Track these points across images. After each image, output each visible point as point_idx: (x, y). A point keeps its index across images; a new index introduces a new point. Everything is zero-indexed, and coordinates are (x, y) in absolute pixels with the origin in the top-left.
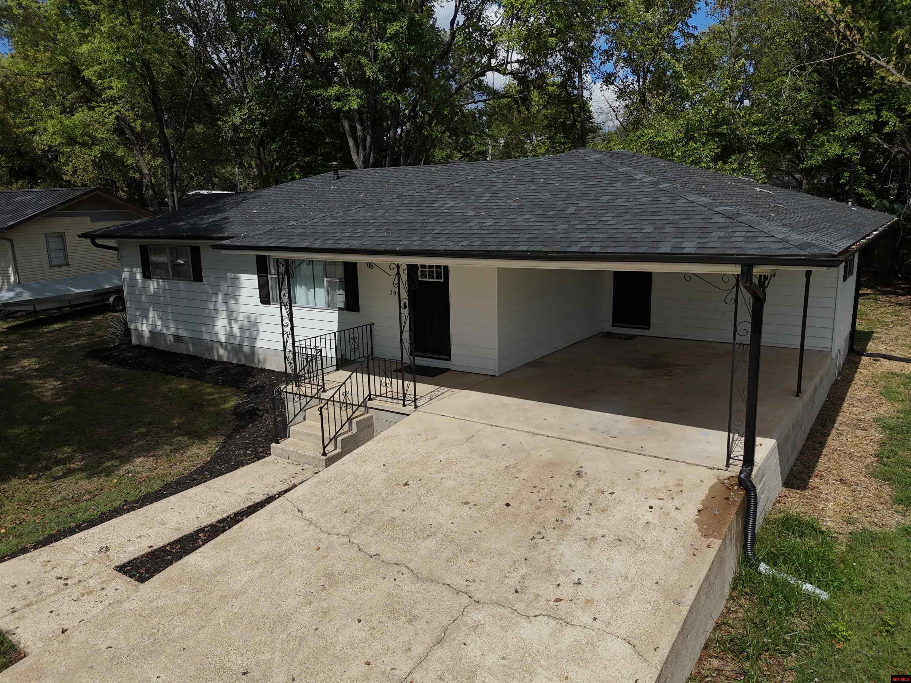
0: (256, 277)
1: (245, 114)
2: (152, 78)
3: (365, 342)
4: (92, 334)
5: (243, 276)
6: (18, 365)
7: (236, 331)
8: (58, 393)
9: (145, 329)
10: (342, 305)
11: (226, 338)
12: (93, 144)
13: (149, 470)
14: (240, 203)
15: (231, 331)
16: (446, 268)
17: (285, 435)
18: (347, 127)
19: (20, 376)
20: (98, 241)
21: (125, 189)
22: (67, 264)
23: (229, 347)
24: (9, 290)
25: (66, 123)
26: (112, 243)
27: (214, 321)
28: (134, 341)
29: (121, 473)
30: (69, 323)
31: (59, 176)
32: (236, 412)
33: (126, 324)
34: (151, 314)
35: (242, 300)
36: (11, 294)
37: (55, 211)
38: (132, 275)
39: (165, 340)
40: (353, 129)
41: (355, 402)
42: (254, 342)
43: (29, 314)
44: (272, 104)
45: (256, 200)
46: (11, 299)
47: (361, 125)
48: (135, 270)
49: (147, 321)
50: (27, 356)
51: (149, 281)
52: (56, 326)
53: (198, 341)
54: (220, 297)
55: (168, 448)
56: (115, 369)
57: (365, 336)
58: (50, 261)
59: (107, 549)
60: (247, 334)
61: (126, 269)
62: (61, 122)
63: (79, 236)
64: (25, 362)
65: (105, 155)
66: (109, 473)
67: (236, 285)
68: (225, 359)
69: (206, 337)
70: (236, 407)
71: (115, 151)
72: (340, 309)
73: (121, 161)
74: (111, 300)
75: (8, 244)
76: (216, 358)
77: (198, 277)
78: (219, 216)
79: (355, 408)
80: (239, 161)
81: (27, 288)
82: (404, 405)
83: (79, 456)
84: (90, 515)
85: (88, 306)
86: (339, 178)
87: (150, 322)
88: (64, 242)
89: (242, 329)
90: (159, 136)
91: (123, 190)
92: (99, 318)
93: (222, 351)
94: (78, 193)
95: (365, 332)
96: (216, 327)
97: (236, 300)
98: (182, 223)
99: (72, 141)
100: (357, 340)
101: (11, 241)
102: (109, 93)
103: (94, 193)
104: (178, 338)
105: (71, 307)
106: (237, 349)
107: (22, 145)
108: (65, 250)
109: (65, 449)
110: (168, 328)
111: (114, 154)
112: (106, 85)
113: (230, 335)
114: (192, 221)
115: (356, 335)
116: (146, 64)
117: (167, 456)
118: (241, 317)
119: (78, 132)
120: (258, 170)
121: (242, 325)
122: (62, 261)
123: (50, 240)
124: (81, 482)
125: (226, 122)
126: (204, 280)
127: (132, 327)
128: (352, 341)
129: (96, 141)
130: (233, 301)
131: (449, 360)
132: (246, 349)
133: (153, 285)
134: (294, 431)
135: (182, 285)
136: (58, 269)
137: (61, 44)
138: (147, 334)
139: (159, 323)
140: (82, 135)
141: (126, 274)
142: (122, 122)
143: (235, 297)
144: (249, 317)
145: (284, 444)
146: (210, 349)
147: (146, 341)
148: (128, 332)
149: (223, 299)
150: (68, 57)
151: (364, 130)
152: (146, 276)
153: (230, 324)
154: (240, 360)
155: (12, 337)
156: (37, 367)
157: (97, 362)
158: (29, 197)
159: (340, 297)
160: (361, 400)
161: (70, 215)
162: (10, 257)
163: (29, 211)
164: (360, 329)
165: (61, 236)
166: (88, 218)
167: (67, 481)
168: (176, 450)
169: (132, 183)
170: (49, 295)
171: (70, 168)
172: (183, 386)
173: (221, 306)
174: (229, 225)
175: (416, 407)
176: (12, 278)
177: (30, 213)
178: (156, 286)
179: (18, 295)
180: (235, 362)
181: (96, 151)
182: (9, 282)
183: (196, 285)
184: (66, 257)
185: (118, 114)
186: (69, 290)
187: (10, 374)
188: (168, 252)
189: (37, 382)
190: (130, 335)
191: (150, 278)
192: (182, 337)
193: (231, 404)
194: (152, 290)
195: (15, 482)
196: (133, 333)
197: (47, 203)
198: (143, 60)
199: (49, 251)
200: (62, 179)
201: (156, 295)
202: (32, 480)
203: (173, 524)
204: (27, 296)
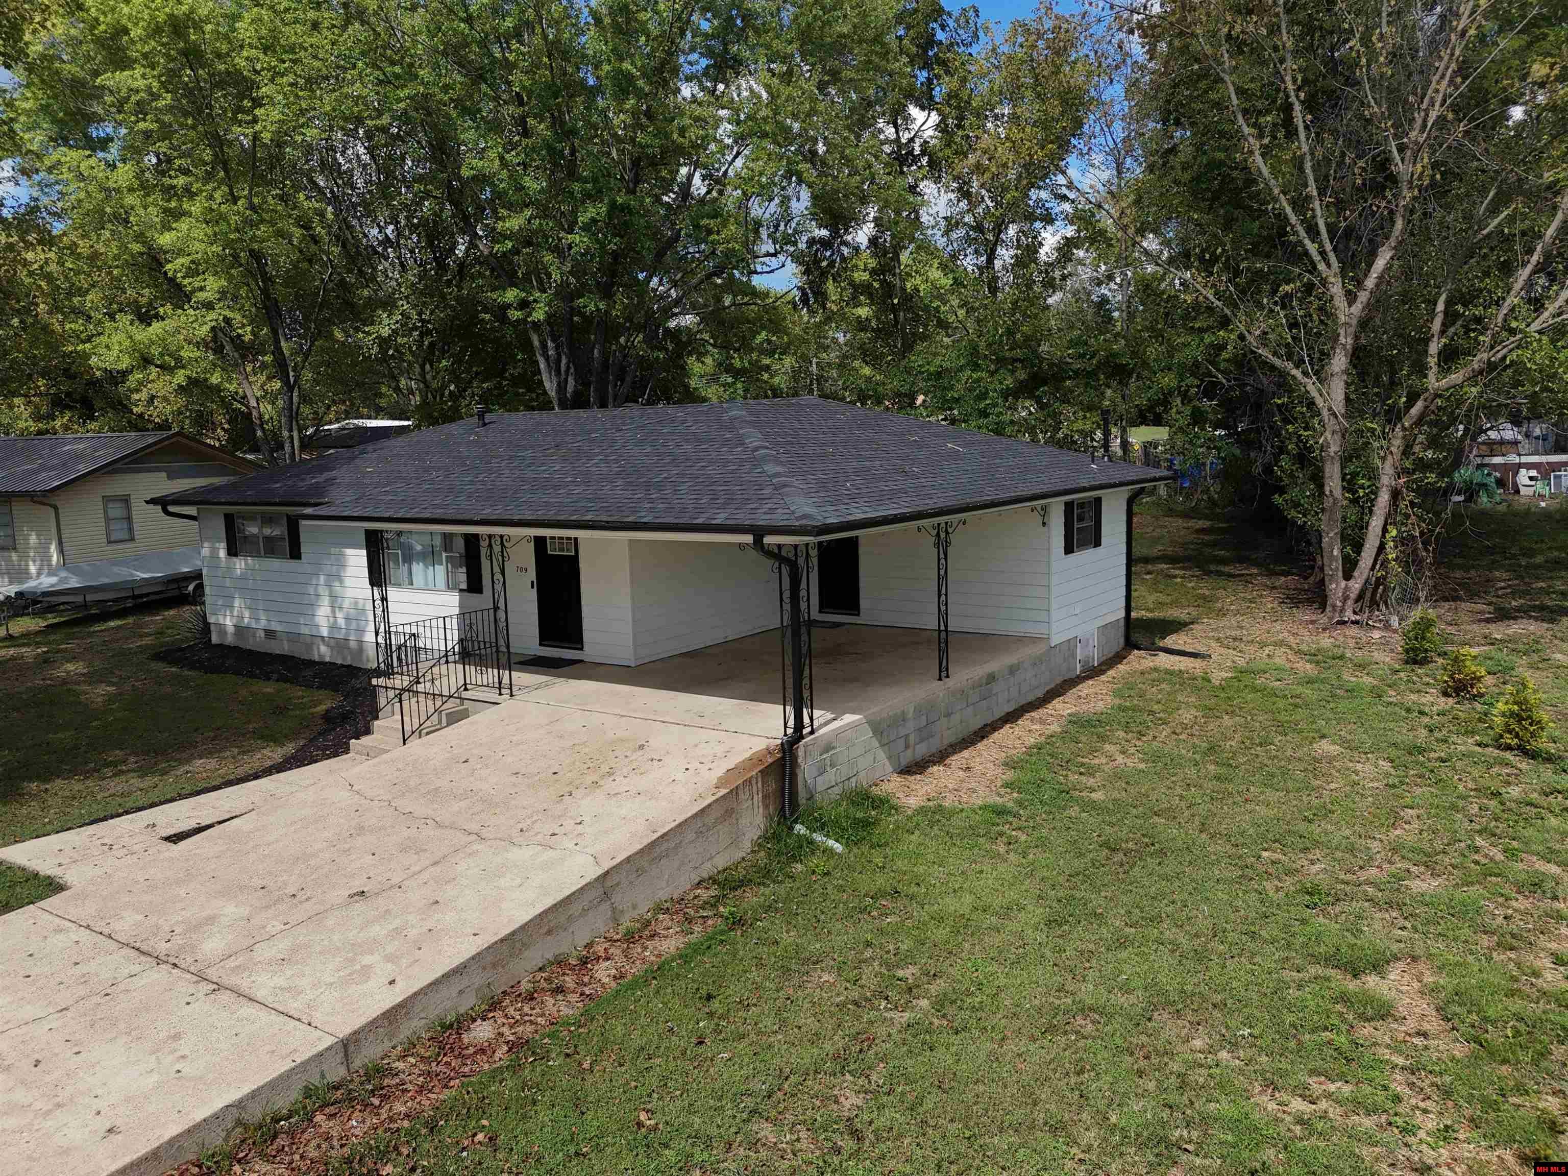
0: (364, 552)
1: (397, 322)
2: (264, 274)
3: (486, 630)
4: (160, 633)
5: (349, 552)
6: (62, 669)
7: (341, 622)
8: (111, 699)
9: (228, 622)
10: (464, 586)
11: (329, 633)
12: (176, 367)
13: (210, 770)
14: (354, 458)
15: (335, 622)
16: (576, 539)
17: (368, 731)
18: (536, 343)
19: (64, 682)
20: (171, 509)
21: (226, 426)
22: (132, 539)
23: (332, 642)
24: (50, 574)
25: (138, 337)
26: (192, 510)
27: (313, 610)
28: (215, 639)
29: (179, 773)
30: (130, 620)
31: (125, 406)
32: (327, 717)
33: (204, 617)
34: (237, 603)
35: (348, 582)
36: (53, 580)
37: (119, 465)
38: (214, 551)
39: (254, 636)
40: (544, 346)
41: (445, 693)
42: (362, 636)
43: (76, 607)
44: (437, 307)
45: (375, 455)
46: (52, 586)
47: (553, 341)
48: (217, 545)
49: (231, 612)
50: (74, 659)
51: (234, 559)
52: (112, 624)
53: (295, 637)
54: (322, 578)
55: (236, 751)
56: (186, 673)
57: (486, 623)
58: (108, 535)
59: (154, 825)
60: (354, 625)
61: (206, 545)
62: (131, 337)
63: (147, 502)
64: (70, 667)
65: (193, 382)
66: (165, 773)
67: (341, 564)
68: (327, 659)
69: (305, 630)
70: (327, 711)
71: (208, 376)
72: (461, 590)
73: (218, 389)
74: (191, 588)
75: (51, 511)
76: (317, 658)
77: (296, 554)
78: (326, 475)
79: (445, 699)
80: (393, 385)
81: (75, 571)
82: (500, 694)
83: (132, 759)
84: (140, 804)
85: (157, 597)
86: (485, 424)
87: (235, 613)
88: (129, 509)
89: (347, 619)
90: (273, 353)
91: (223, 428)
92: (172, 612)
93: (323, 649)
94: (151, 441)
95: (486, 618)
96: (317, 618)
97: (341, 581)
98: (278, 485)
99: (146, 361)
100: (474, 627)
101: (56, 508)
102: (201, 296)
103: (174, 440)
104: (270, 634)
105: (134, 597)
106: (340, 645)
107: (73, 363)
108: (129, 519)
109: (117, 752)
110: (257, 620)
111: (206, 380)
112: (197, 285)
113: (333, 627)
114: (289, 483)
115: (474, 621)
116: (256, 256)
117: (234, 757)
118: (346, 604)
119: (155, 351)
120: (421, 396)
121: (348, 614)
122: (124, 535)
123: (111, 505)
124: (132, 781)
125: (368, 334)
126: (303, 556)
127: (211, 619)
128: (467, 628)
129: (180, 363)
130: (337, 584)
131: (582, 649)
132: (353, 644)
133: (240, 564)
134: (378, 726)
135: (275, 564)
136: (121, 546)
137: (135, 228)
138: (231, 630)
139: (247, 614)
140: (162, 355)
141: (206, 551)
142: (221, 335)
143: (340, 578)
144: (356, 603)
145: (365, 740)
146: (309, 647)
147: (230, 640)
148: (206, 628)
149: (325, 581)
150: (144, 243)
151: (557, 348)
152: (232, 552)
153: (333, 612)
154: (344, 659)
155: (52, 637)
156: (85, 671)
157: (164, 665)
158: (81, 446)
159: (462, 577)
160: (453, 690)
161: (139, 471)
162: (54, 530)
163: (81, 467)
164: (479, 614)
165: (125, 500)
166: (164, 475)
167: (117, 780)
168: (244, 753)
169: (237, 417)
170: (106, 581)
171: (144, 395)
172: (268, 690)
173: (323, 591)
174: (332, 488)
175: (512, 695)
176: (55, 559)
177: (83, 468)
178: (243, 566)
179: (61, 581)
180: (339, 662)
181: (180, 377)
182: (50, 565)
183: (293, 564)
184: (131, 530)
185: (214, 323)
186: (132, 575)
187: (49, 679)
188: (259, 521)
189: (85, 687)
190: (209, 632)
191: (236, 555)
192: (274, 632)
193: (322, 708)
194: (239, 571)
195: (59, 782)
196: (212, 628)
197: (106, 455)
198: (252, 251)
199: (108, 520)
200: (131, 412)
201: (243, 578)
202: (79, 780)
203: (226, 808)
204: (74, 582)
